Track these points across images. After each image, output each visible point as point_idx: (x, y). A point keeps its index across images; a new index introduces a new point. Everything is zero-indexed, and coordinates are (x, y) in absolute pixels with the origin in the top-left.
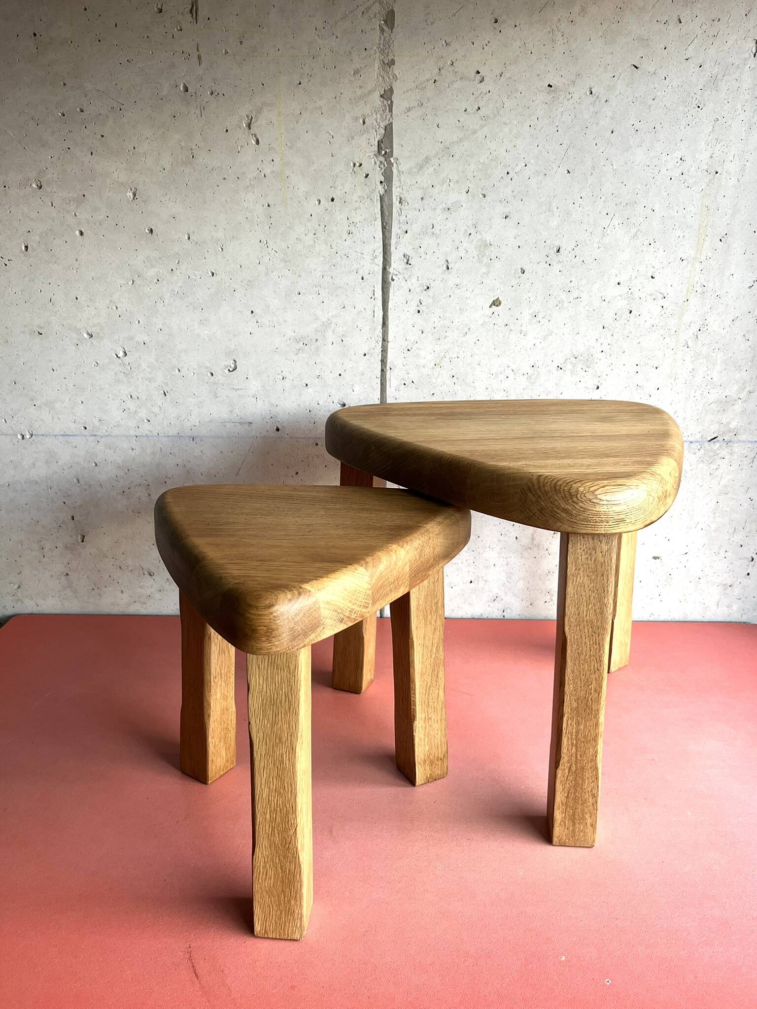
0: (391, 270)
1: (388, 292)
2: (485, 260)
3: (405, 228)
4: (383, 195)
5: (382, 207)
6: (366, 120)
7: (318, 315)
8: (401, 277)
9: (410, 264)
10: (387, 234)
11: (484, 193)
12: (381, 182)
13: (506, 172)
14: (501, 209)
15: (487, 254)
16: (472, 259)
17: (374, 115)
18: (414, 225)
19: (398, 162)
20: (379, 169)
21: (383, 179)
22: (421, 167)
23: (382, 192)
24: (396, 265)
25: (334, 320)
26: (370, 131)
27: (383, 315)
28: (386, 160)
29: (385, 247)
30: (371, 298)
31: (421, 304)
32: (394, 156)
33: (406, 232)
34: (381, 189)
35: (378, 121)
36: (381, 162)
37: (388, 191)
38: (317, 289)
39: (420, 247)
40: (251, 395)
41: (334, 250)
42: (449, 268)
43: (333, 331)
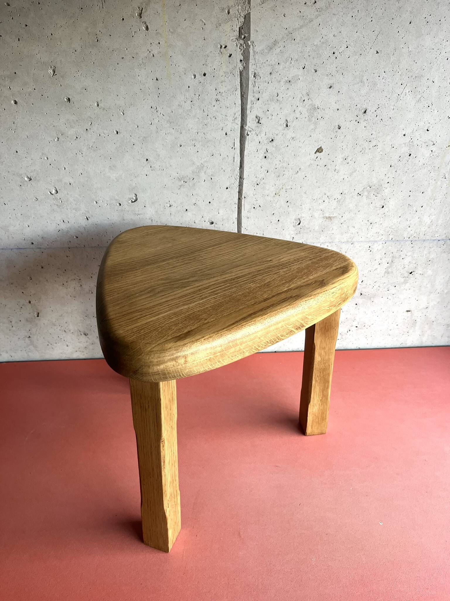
0: (247, 128)
1: (244, 144)
2: (314, 119)
3: (257, 96)
4: (242, 71)
5: (241, 80)
6: (231, 10)
7: (194, 161)
8: (254, 133)
9: (261, 123)
10: (244, 101)
11: (315, 69)
12: (241, 61)
13: (333, 52)
14: (327, 81)
15: (315, 115)
16: (304, 119)
17: (237, 6)
18: (264, 94)
19: (254, 44)
20: (240, 50)
21: (242, 58)
22: (271, 49)
23: (242, 68)
24: (250, 123)
25: (206, 164)
26: (233, 19)
27: (241, 160)
28: (245, 43)
29: (242, 111)
30: (232, 148)
31: (267, 152)
32: (251, 40)
33: (258, 99)
34: (240, 66)
35: (240, 11)
36: (241, 45)
37: (246, 68)
38: (193, 142)
39: (268, 111)
40: (148, 218)
41: (206, 114)
42: (288, 126)
43: (205, 172)
